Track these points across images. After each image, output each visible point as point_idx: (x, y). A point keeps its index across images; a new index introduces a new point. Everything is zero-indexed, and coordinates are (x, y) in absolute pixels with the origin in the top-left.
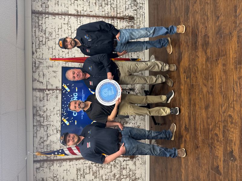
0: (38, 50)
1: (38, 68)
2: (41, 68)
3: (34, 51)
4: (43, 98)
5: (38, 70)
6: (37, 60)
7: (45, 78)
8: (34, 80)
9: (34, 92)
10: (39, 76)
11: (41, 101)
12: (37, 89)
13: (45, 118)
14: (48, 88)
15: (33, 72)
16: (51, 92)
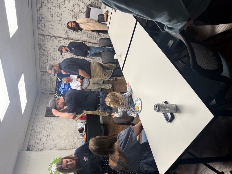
0: (41, 9)
1: (41, 21)
2: (43, 21)
3: (38, 9)
4: (45, 40)
5: (41, 22)
6: (40, 15)
7: (46, 28)
8: (39, 28)
9: (39, 36)
10: (42, 27)
11: (43, 41)
12: (41, 34)
13: (46, 51)
14: (48, 34)
15: (38, 23)
16: (50, 37)
